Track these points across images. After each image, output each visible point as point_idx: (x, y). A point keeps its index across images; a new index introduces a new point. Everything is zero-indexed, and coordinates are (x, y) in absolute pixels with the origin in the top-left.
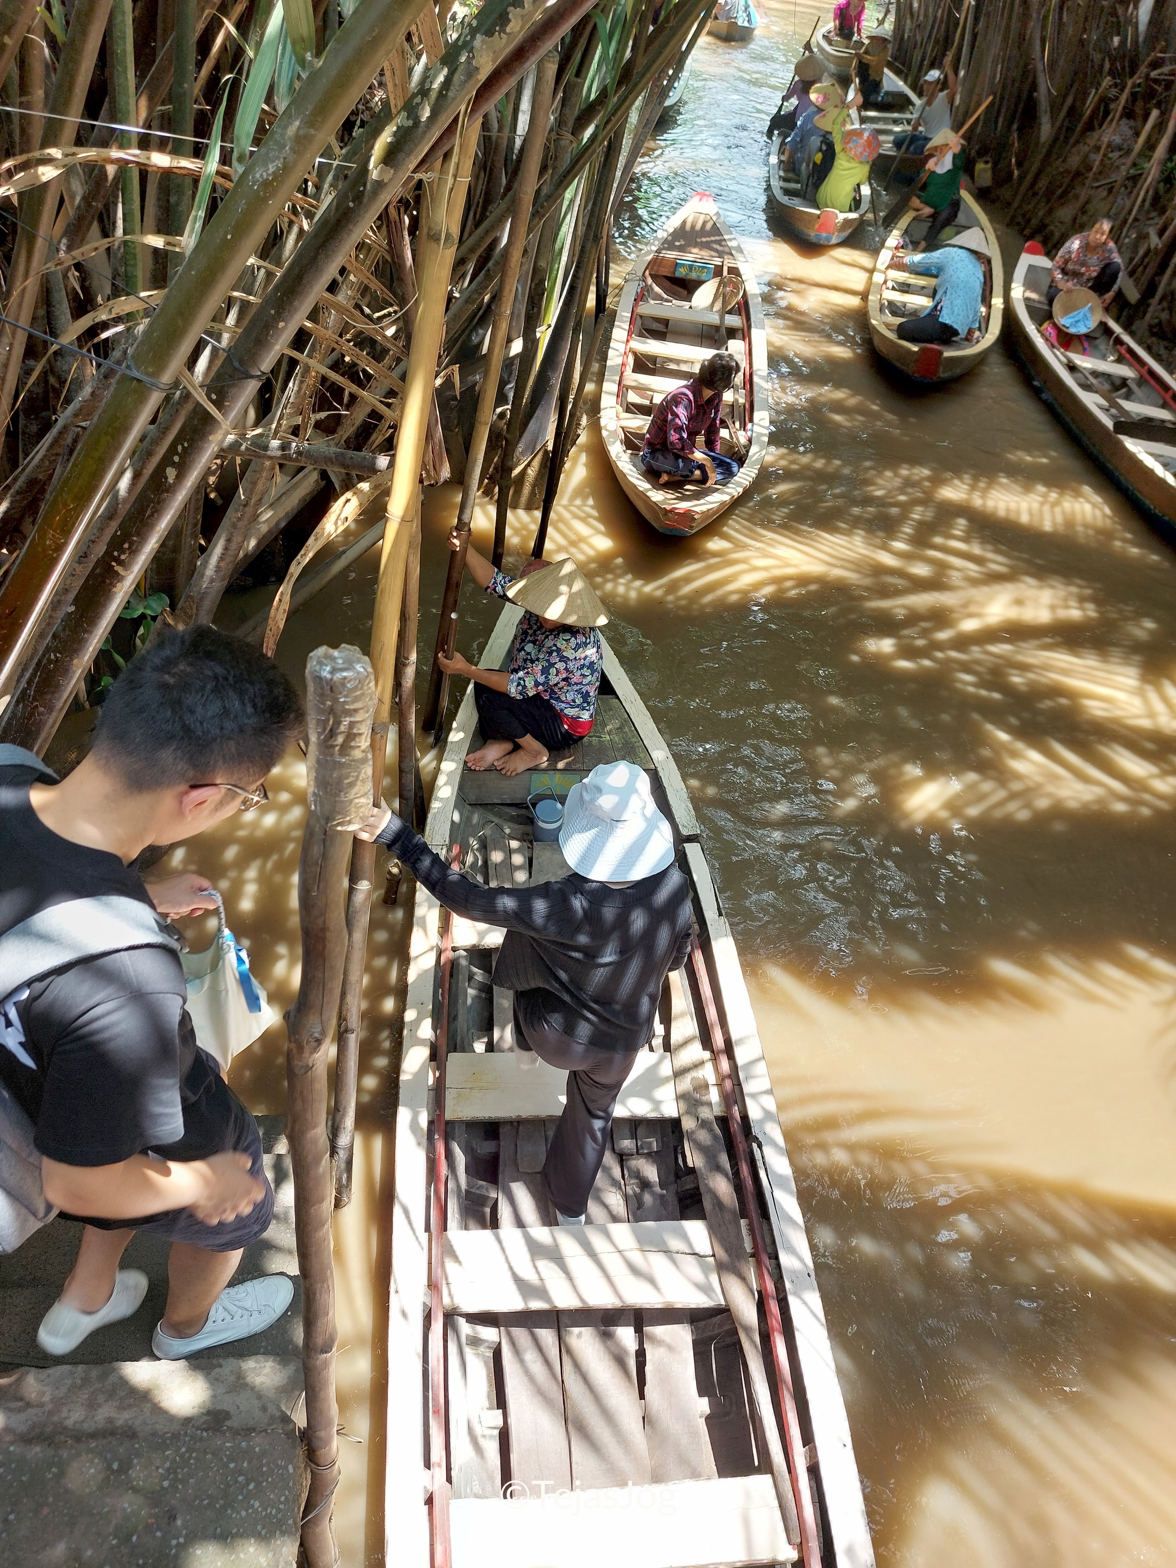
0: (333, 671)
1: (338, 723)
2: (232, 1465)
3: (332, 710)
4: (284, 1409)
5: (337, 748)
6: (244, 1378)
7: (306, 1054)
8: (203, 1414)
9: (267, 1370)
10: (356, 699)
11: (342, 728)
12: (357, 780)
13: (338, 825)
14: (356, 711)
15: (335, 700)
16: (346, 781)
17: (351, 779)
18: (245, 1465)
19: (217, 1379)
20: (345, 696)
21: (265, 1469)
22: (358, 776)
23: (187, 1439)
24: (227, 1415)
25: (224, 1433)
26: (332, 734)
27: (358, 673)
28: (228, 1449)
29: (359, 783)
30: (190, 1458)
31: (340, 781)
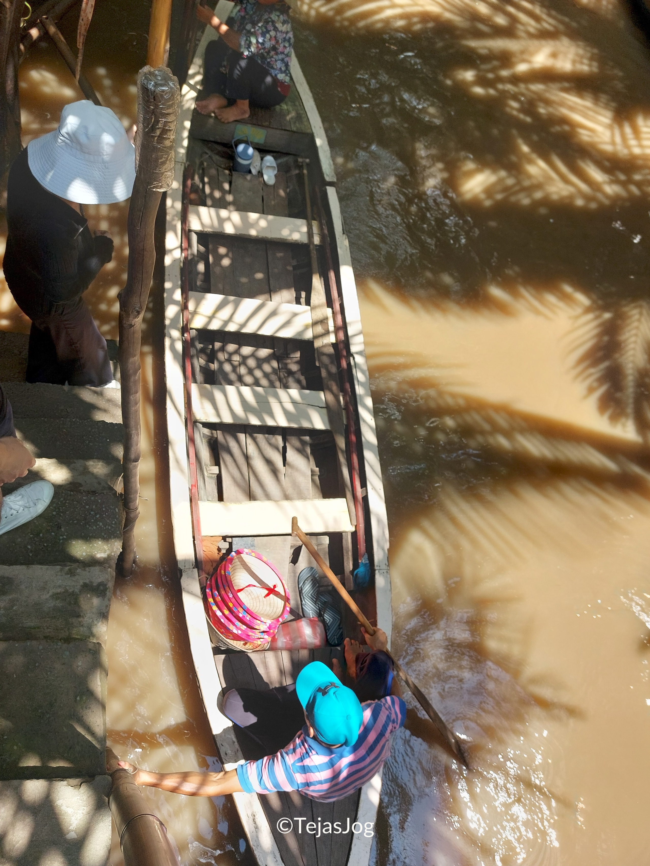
0: (156, 85)
1: (157, 122)
2: (87, 507)
3: (153, 112)
4: (109, 484)
5: (156, 138)
6: (88, 469)
7: (131, 319)
8: (68, 484)
9: (99, 466)
10: (170, 107)
11: (160, 125)
12: (166, 160)
13: (154, 188)
14: (168, 114)
15: (156, 106)
16: (160, 161)
17: (163, 159)
18: (94, 507)
19: (74, 469)
20: (162, 104)
21: (104, 509)
22: (167, 158)
23: (63, 495)
24: (80, 485)
25: (82, 493)
26: (153, 129)
27: (171, 88)
28: (85, 500)
29: (168, 162)
30: (66, 503)
31: (157, 160)
